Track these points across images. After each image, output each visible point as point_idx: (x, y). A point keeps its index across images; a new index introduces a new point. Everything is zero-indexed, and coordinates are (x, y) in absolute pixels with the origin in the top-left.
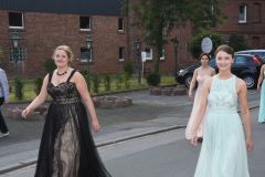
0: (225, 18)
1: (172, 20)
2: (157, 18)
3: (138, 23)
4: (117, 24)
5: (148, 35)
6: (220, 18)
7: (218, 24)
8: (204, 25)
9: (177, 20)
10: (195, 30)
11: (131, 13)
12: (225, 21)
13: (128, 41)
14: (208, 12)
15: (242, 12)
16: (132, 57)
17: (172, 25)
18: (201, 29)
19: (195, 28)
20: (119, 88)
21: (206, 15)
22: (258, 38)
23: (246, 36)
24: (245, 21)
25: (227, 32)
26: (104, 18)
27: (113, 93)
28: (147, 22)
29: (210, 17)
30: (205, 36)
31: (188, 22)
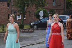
0: (48, 4)
2: (22, 3)
3: (15, 5)
4: (7, 5)
5: (19, 9)
6: (46, 4)
7: (45, 6)
8: (40, 6)
13: (11, 12)
15: (54, 1)
19: (37, 7)
21: (41, 2)
22: (60, 11)
23: (55, 11)
24: (55, 5)
25: (49, 9)
28: (19, 5)
29: (42, 3)
30: (40, 10)
31: (34, 5)
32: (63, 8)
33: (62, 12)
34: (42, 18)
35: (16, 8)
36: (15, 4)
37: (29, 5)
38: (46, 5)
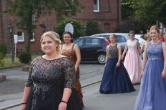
0: (83, 8)
1: (40, 9)
2: (26, 6)
3: (10, 11)
5: (19, 20)
6: (79, 8)
7: (77, 13)
8: (66, 14)
9: (43, 9)
10: (59, 17)
11: (4, 2)
12: (82, 11)
15: (96, 3)
16: (6, 40)
17: (39, 12)
18: (64, 16)
19: (59, 15)
21: (68, 5)
22: (108, 24)
23: (100, 23)
24: (98, 11)
25: (85, 20)
28: (18, 10)
29: (71, 7)
31: (53, 11)
33: (113, 25)
35: (11, 18)
36: (10, 8)
37: (42, 11)
38: (80, 12)
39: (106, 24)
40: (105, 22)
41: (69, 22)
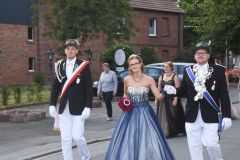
0: (138, 31)
1: (86, 31)
2: (70, 28)
3: (50, 34)
4: (26, 34)
6: (133, 31)
7: (131, 38)
8: (118, 37)
9: (91, 31)
10: (109, 43)
11: (42, 23)
12: (137, 34)
13: (38, 50)
14: (121, 24)
15: (152, 25)
16: (42, 67)
17: (85, 36)
18: (115, 41)
19: (109, 39)
20: (30, 100)
21: (119, 27)
23: (156, 49)
24: (155, 35)
25: (139, 45)
26: (12, 26)
27: (24, 106)
28: (60, 33)
29: (124, 29)
30: (118, 48)
31: (101, 33)
32: (176, 43)
33: (173, 53)
34: (123, 69)
35: (50, 41)
36: (50, 30)
37: (89, 34)
38: (134, 36)
39: (164, 51)
40: (163, 49)
41: (121, 48)
